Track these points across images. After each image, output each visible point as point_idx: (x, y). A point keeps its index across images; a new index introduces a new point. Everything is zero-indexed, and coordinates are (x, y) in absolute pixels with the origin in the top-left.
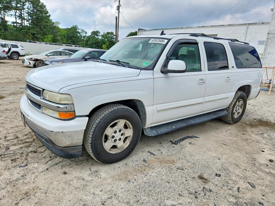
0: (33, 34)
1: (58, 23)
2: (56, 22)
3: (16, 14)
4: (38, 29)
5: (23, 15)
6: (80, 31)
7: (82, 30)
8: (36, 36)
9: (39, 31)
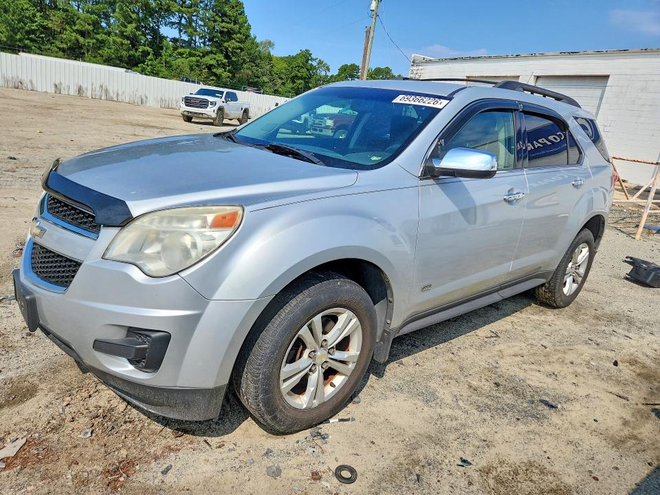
0: (210, 67)
1: (270, 44)
2: (264, 41)
3: (180, 21)
4: (220, 57)
5: (194, 24)
6: (315, 63)
7: (320, 62)
8: (214, 70)
9: (221, 60)
